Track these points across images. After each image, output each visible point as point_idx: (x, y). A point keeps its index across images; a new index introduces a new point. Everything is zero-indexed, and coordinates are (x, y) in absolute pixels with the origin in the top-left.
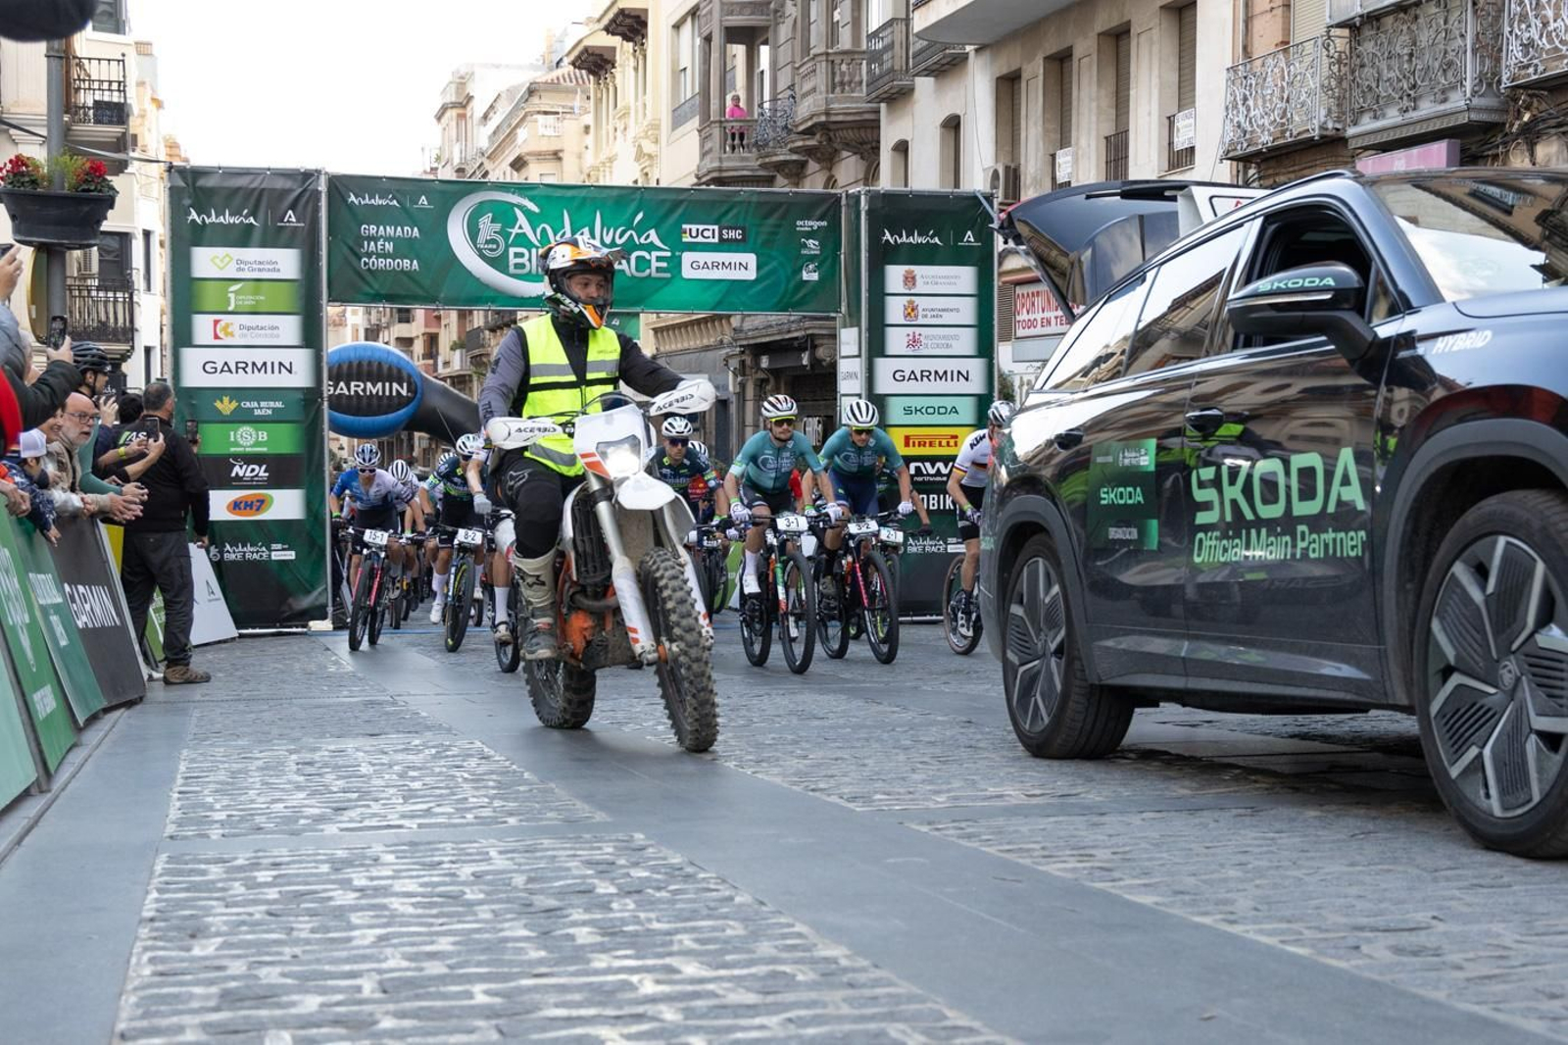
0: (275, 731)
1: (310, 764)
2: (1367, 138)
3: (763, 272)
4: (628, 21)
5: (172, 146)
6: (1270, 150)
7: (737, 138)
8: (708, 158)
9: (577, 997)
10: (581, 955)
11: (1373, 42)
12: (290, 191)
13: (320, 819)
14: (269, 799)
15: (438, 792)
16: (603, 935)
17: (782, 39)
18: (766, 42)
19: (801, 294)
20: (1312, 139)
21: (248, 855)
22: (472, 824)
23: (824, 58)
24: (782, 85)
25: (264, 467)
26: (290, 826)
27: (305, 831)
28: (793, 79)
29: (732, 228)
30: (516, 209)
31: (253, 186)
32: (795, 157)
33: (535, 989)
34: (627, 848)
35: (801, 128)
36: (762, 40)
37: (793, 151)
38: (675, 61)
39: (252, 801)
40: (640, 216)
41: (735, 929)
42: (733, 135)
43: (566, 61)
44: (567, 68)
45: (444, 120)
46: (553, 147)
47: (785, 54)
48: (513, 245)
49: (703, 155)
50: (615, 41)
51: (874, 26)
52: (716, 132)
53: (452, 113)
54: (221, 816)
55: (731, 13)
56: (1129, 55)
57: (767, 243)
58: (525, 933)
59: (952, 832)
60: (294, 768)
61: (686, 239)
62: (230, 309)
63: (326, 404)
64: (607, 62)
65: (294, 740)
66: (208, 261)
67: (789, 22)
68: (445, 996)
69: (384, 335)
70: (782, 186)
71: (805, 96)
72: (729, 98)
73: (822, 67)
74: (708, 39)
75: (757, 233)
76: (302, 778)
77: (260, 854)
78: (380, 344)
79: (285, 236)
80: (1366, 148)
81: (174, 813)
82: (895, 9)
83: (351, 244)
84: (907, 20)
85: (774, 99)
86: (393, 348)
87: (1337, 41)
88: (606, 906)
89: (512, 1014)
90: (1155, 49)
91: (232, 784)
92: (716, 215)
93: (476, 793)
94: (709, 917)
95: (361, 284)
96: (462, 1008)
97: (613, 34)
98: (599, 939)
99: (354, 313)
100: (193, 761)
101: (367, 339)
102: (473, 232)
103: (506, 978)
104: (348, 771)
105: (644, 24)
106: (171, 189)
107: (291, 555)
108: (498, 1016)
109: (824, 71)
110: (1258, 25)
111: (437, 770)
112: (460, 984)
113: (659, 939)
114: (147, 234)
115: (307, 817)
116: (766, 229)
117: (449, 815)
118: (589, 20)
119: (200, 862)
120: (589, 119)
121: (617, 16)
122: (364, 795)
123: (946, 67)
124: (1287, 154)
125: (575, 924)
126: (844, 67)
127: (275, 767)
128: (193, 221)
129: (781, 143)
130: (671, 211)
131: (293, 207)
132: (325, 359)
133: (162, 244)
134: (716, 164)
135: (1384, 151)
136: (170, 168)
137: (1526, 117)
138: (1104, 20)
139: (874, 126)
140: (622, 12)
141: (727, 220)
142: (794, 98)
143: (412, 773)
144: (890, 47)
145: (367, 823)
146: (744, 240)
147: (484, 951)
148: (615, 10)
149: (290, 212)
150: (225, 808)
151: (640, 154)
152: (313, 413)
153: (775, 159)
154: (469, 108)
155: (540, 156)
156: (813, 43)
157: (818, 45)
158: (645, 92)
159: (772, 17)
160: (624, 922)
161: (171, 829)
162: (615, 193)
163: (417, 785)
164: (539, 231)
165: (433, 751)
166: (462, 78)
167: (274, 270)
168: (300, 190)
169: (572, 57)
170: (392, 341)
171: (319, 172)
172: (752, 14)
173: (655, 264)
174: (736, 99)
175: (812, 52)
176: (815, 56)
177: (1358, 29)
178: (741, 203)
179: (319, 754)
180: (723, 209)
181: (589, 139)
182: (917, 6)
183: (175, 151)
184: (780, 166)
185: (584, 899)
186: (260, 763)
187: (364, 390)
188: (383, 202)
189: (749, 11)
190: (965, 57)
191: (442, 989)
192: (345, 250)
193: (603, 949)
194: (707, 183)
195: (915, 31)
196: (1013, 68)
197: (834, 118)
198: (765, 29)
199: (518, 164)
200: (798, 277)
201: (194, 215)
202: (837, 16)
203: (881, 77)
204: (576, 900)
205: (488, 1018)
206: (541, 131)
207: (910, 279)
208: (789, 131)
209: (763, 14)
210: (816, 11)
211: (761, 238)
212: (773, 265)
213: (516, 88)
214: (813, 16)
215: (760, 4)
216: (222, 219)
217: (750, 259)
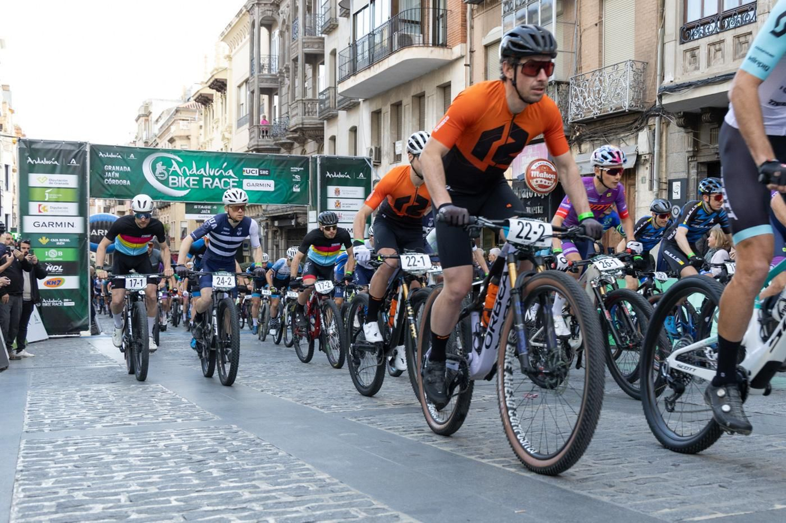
0: (69, 381)
1: (86, 396)
3: (277, 188)
4: (219, 84)
7: (265, 133)
8: (252, 141)
9: (216, 501)
10: (215, 481)
12: (73, 151)
15: (145, 408)
16: (224, 472)
17: (283, 93)
18: (277, 94)
19: (292, 197)
22: (161, 423)
23: (301, 101)
24: (284, 111)
25: (61, 267)
28: (288, 110)
29: (264, 170)
30: (173, 161)
31: (57, 148)
32: (289, 141)
33: (197, 498)
34: (230, 432)
35: (292, 129)
36: (275, 93)
37: (288, 138)
38: (238, 100)
40: (225, 164)
41: (281, 468)
42: (263, 132)
43: (192, 99)
44: (192, 102)
45: (139, 121)
46: (187, 134)
47: (284, 101)
48: (171, 175)
49: (251, 139)
50: (214, 92)
51: (321, 90)
52: (256, 130)
53: (142, 119)
54: (49, 421)
55: (262, 82)
56: (424, 105)
57: (279, 176)
58: (190, 472)
59: (365, 421)
60: (80, 398)
61: (245, 174)
62: (46, 200)
63: (88, 239)
64: (210, 100)
66: (36, 180)
68: (158, 503)
69: (112, 210)
70: (284, 153)
71: (293, 116)
72: (261, 116)
73: (300, 105)
74: (253, 92)
75: (275, 172)
76: (83, 403)
79: (71, 169)
82: (330, 83)
83: (100, 173)
84: (335, 88)
85: (280, 117)
88: (224, 459)
89: (188, 509)
90: (435, 102)
91: (52, 406)
92: (257, 164)
93: (162, 408)
94: (268, 462)
95: (105, 191)
96: (166, 507)
97: (213, 89)
98: (223, 474)
99: (99, 201)
100: (33, 396)
101: (104, 212)
102: (154, 170)
103: (184, 493)
105: (226, 85)
106: (19, 148)
107: (73, 304)
108: (183, 511)
109: (301, 107)
111: (144, 398)
112: (164, 497)
113: (248, 473)
114: (7, 166)
116: (278, 171)
117: (151, 419)
118: (202, 83)
120: (202, 123)
121: (214, 81)
122: (112, 410)
123: (351, 107)
125: (211, 467)
126: (309, 106)
127: (70, 398)
128: (30, 162)
129: (283, 135)
130: (239, 162)
131: (75, 157)
132: (88, 221)
133: (14, 172)
134: (256, 143)
136: (19, 140)
137: (578, 134)
138: (415, 90)
139: (323, 130)
140: (216, 80)
141: (263, 166)
142: (288, 117)
143: (132, 400)
144: (328, 98)
146: (269, 175)
147: (173, 481)
148: (213, 79)
149: (73, 160)
151: (224, 138)
152: (83, 244)
153: (281, 141)
154: (150, 117)
155: (181, 137)
156: (296, 95)
157: (298, 96)
158: (226, 113)
159: (279, 84)
160: (232, 465)
162: (215, 154)
163: (135, 405)
164: (182, 169)
165: (141, 389)
166: (147, 104)
167: (66, 184)
168: (78, 150)
169: (195, 97)
171: (86, 143)
172: (271, 83)
173: (231, 184)
174: (264, 117)
175: (296, 99)
176: (298, 100)
178: (267, 160)
180: (261, 162)
181: (202, 131)
182: (339, 83)
183: (19, 131)
184: (283, 145)
185: (214, 455)
186: (64, 396)
187: (104, 233)
188: (115, 156)
189: (269, 81)
190: (359, 103)
191: (157, 499)
192: (98, 176)
193: (225, 479)
194: (252, 151)
195: (339, 92)
196: (378, 108)
197: (305, 126)
198: (276, 89)
199: (171, 141)
201: (30, 160)
202: (306, 85)
203: (325, 110)
204: (211, 456)
205: (178, 512)
206: (181, 127)
207: (337, 192)
208: (287, 131)
209: (275, 83)
210: (298, 82)
211: (276, 175)
212: (281, 185)
213: (171, 109)
214: (296, 85)
215: (274, 79)
216: (42, 162)
217: (272, 183)
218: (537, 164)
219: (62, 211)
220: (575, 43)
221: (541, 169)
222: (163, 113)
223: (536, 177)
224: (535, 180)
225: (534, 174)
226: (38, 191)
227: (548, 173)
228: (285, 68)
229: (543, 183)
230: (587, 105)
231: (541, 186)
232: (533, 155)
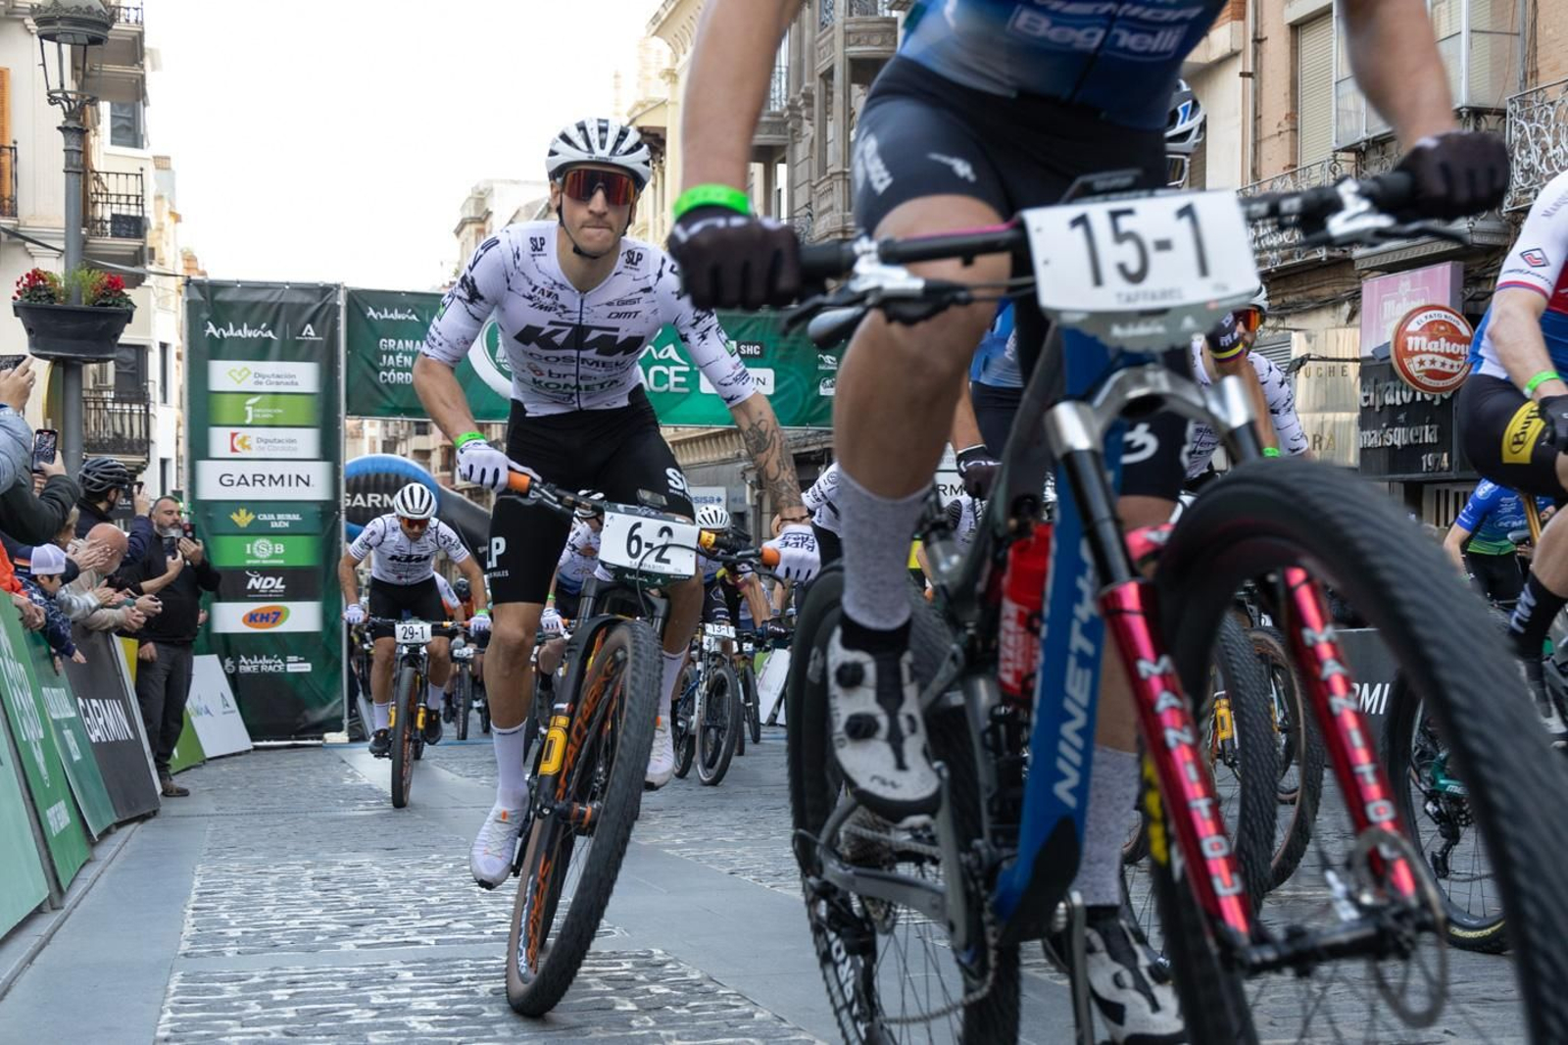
0: (291, 846)
1: (326, 879)
2: (1373, 259)
3: (781, 386)
5: (190, 259)
6: (1278, 270)
11: (1378, 167)
12: (309, 305)
13: (336, 936)
14: (284, 915)
15: (456, 907)
17: (799, 157)
18: (783, 161)
19: (817, 410)
20: (1319, 260)
21: (264, 973)
22: (490, 941)
23: (841, 177)
24: (800, 201)
25: (280, 579)
26: (306, 942)
27: (320, 947)
28: (810, 197)
29: (750, 344)
31: (272, 300)
34: (646, 964)
35: (819, 245)
36: (780, 158)
39: (268, 918)
40: (659, 332)
45: (463, 234)
47: (802, 174)
53: (471, 229)
54: (237, 933)
57: (784, 359)
60: (311, 883)
62: (248, 421)
63: (343, 517)
65: (310, 855)
66: (225, 375)
67: (806, 141)
69: (402, 448)
71: (822, 213)
73: (839, 186)
75: (775, 350)
76: (318, 894)
77: (277, 972)
78: (397, 456)
79: (304, 349)
80: (1372, 269)
81: (189, 930)
83: (370, 358)
85: (791, 214)
86: (410, 461)
87: (1344, 165)
91: (248, 899)
92: (734, 330)
93: (493, 908)
95: (381, 399)
99: (372, 425)
100: (207, 876)
101: (384, 451)
102: (492, 347)
104: (365, 886)
105: (663, 143)
106: (189, 303)
107: (307, 667)
109: (841, 188)
110: (1267, 149)
111: (455, 884)
114: (164, 347)
115: (323, 934)
116: (783, 347)
117: (468, 931)
119: (216, 980)
122: (381, 910)
124: (1295, 274)
127: (289, 883)
128: (211, 334)
131: (312, 321)
132: (343, 473)
133: (179, 357)
135: (1390, 272)
136: (188, 282)
141: (746, 336)
142: (811, 215)
143: (429, 888)
145: (384, 939)
146: (761, 356)
149: (309, 326)
150: (240, 925)
152: (329, 526)
154: (488, 223)
156: (830, 162)
157: (834, 164)
158: (663, 209)
159: (789, 136)
161: (185, 947)
163: (434, 900)
165: (451, 865)
166: (481, 193)
167: (292, 383)
168: (319, 304)
170: (410, 454)
171: (337, 286)
172: (770, 133)
173: (673, 379)
175: (829, 171)
176: (832, 174)
177: (1364, 153)
178: (759, 320)
179: (335, 869)
180: (741, 325)
183: (192, 264)
185: (604, 1016)
186: (275, 878)
187: (381, 502)
188: (402, 317)
189: (766, 130)
192: (364, 364)
198: (782, 148)
200: (815, 393)
201: (212, 329)
209: (780, 133)
210: (833, 130)
211: (779, 354)
212: (792, 379)
213: (536, 204)
214: (830, 137)
215: (779, 124)
216: (239, 333)
217: (768, 374)
218: (1423, 319)
219: (283, 449)
220: (1520, 9)
221: (1432, 330)
222: (518, 212)
223: (1421, 352)
224: (1416, 359)
225: (1413, 343)
226: (228, 399)
227: (1450, 340)
228: (804, 96)
229: (1438, 366)
230: (1550, 167)
231: (1433, 374)
232: (1412, 297)
